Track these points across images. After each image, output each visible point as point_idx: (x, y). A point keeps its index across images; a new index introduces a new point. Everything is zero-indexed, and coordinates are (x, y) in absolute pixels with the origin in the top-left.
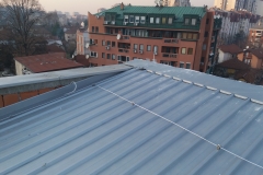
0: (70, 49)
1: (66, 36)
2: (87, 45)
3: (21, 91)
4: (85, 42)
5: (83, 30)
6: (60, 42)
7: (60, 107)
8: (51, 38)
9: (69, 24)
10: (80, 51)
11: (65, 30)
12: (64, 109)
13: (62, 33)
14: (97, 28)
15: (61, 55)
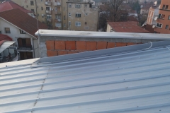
0: (142, 20)
1: (141, 11)
2: (156, 19)
3: (117, 41)
4: (155, 16)
5: (155, 7)
6: (136, 15)
7: (139, 56)
8: (131, 12)
9: (146, 2)
10: (149, 22)
11: (142, 6)
12: (141, 58)
13: (139, 9)
14: (167, 6)
15: (135, 24)
